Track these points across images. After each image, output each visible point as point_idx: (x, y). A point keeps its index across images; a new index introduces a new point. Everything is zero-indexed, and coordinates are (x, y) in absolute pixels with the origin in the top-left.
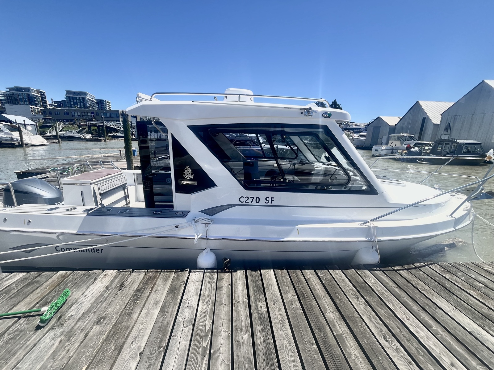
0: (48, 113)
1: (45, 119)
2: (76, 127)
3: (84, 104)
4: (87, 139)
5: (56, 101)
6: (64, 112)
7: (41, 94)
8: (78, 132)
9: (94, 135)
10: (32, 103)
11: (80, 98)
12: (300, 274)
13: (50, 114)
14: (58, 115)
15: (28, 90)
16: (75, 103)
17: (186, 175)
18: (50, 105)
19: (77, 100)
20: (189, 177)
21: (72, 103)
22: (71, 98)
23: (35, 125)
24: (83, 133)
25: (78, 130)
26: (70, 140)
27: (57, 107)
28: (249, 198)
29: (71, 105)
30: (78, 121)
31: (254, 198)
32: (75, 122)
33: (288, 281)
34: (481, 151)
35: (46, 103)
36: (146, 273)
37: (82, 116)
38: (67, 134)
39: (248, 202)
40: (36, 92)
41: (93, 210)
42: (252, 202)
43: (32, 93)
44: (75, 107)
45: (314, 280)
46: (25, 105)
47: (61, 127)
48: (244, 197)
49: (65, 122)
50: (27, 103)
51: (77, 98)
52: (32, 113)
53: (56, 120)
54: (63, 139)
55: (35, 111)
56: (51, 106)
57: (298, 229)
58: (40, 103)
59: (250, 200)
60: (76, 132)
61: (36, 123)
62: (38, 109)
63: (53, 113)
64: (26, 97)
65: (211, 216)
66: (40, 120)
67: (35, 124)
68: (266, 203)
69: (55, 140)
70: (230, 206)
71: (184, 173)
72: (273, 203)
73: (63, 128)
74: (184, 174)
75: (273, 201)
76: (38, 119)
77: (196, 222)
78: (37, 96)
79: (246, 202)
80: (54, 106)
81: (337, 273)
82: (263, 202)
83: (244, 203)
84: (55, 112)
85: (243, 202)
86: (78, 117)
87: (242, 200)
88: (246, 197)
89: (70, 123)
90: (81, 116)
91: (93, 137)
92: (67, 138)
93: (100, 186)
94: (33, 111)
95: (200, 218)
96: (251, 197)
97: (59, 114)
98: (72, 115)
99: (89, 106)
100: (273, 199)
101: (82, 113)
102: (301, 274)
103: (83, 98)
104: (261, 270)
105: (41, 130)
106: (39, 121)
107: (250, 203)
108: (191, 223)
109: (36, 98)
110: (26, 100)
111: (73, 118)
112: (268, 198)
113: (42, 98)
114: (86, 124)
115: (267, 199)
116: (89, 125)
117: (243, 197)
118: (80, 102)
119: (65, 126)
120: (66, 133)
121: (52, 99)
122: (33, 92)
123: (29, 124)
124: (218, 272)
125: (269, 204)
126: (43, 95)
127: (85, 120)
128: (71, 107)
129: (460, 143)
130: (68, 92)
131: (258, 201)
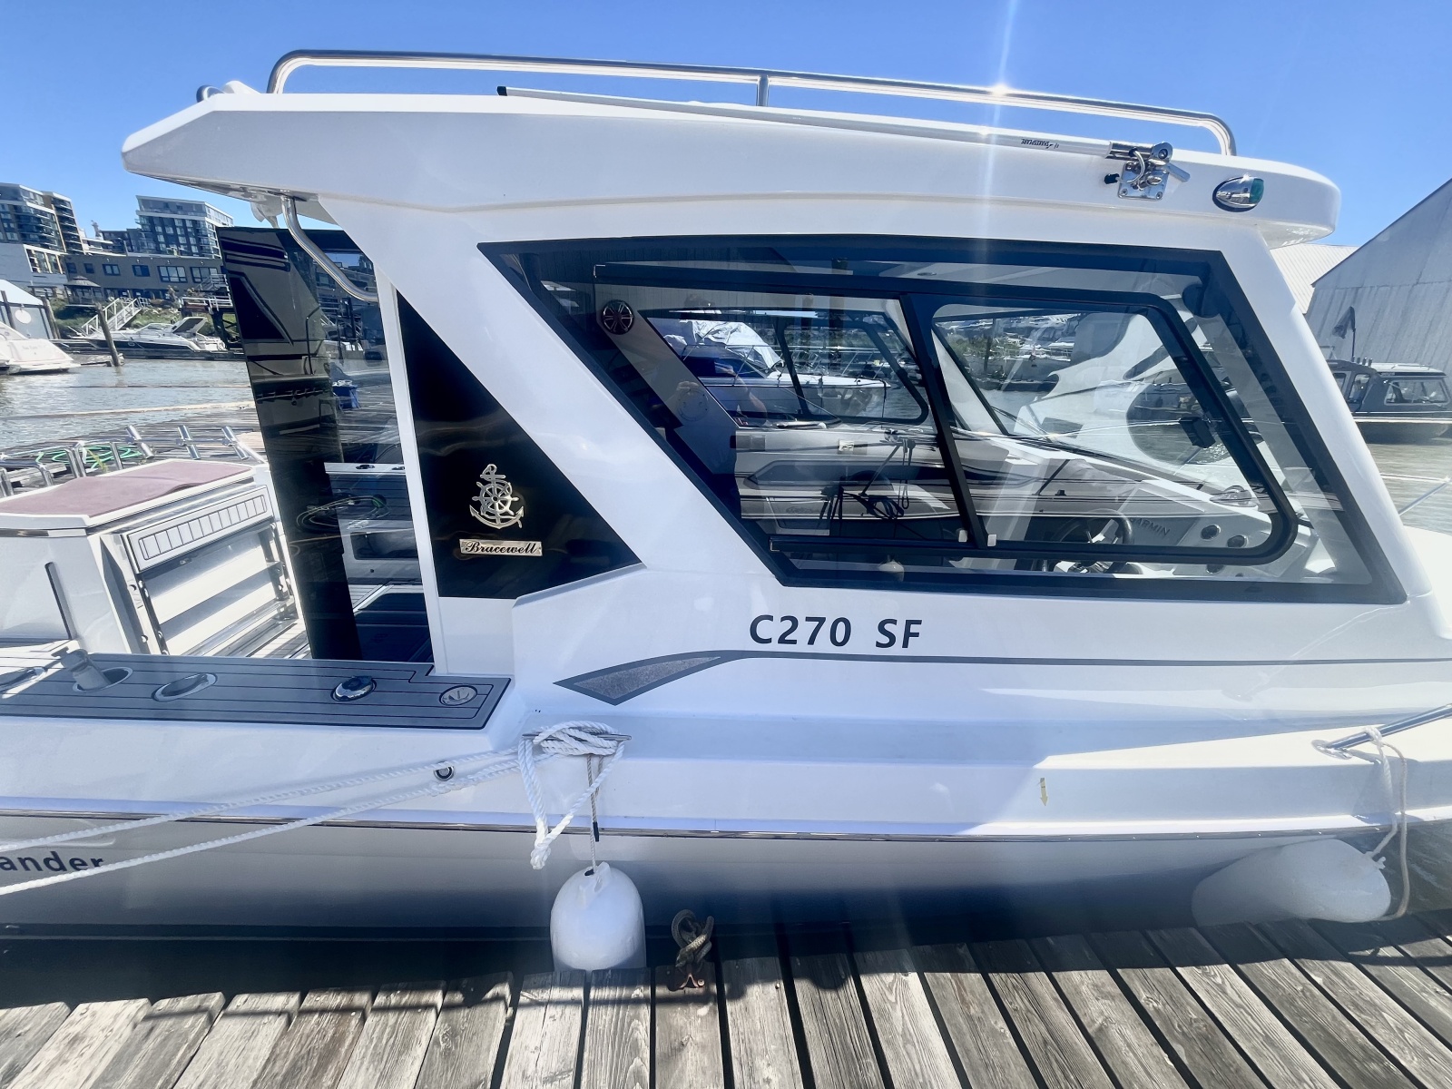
0: (80, 268)
1: (73, 288)
2: (175, 315)
3: (199, 240)
4: (208, 353)
5: (110, 233)
6: (134, 266)
7: (58, 209)
8: (178, 331)
9: (233, 340)
10: (32, 236)
11: (184, 221)
12: (1048, 998)
13: (89, 271)
14: (113, 274)
15: (14, 193)
16: (172, 239)
17: (485, 507)
18: (89, 243)
19: (175, 228)
20: (503, 521)
21: (161, 239)
22: (156, 222)
23: (39, 307)
24: (195, 335)
25: (178, 324)
26: (157, 354)
27: (114, 249)
28: (801, 621)
29: (157, 243)
30: (179, 296)
31: (821, 621)
32: (172, 300)
33: (1008, 1054)
34: (1441, 397)
35: (78, 238)
36: (289, 1022)
37: (193, 278)
38: (143, 336)
39: (794, 642)
40: (40, 200)
41: (33, 681)
42: (811, 641)
43: (29, 204)
44: (171, 252)
45: (1128, 1033)
46: (9, 241)
47: (125, 313)
48: (777, 618)
49: (137, 297)
50: (16, 236)
51: (176, 221)
52: (35, 270)
53: (109, 291)
54: (129, 353)
55: (42, 261)
56: (92, 247)
57: (1042, 780)
58: (57, 235)
59: (805, 629)
60: (170, 330)
61: (42, 299)
62: (53, 258)
63: (98, 269)
64: (9, 217)
65: (615, 702)
66: (58, 291)
67: (40, 302)
68: (879, 645)
69: (102, 357)
70: (707, 660)
71: (475, 498)
72: (915, 648)
73: (135, 318)
74: (477, 506)
75: (916, 635)
76: (52, 288)
77: (538, 749)
78: (45, 214)
79: (782, 640)
80: (105, 246)
81: (1219, 980)
82: (864, 639)
83: (775, 646)
84: (104, 266)
85: (769, 641)
86: (180, 282)
87: (764, 630)
88: (783, 619)
89: (155, 301)
90: (190, 279)
91: (228, 346)
92: (143, 349)
93: (135, 538)
94: (36, 262)
95: (558, 727)
96: (808, 619)
97: (116, 271)
98: (161, 277)
99: (215, 249)
100: (914, 628)
101: (191, 268)
102: (1055, 999)
103: (195, 222)
104: (864, 979)
105: (61, 322)
106: (54, 294)
107: (802, 646)
108: (516, 753)
109: (44, 219)
110: (9, 225)
111: (162, 286)
112: (894, 622)
113: (62, 219)
114: (205, 304)
115: (888, 627)
116: (214, 309)
117: (770, 618)
118: (187, 235)
119: (141, 312)
120: (139, 333)
121: (95, 226)
122: (30, 200)
123: (19, 305)
124: (653, 1002)
125: (896, 649)
126: (65, 210)
127: (204, 294)
128: (158, 251)
129: (1380, 373)
130: (145, 202)
131: (840, 638)
